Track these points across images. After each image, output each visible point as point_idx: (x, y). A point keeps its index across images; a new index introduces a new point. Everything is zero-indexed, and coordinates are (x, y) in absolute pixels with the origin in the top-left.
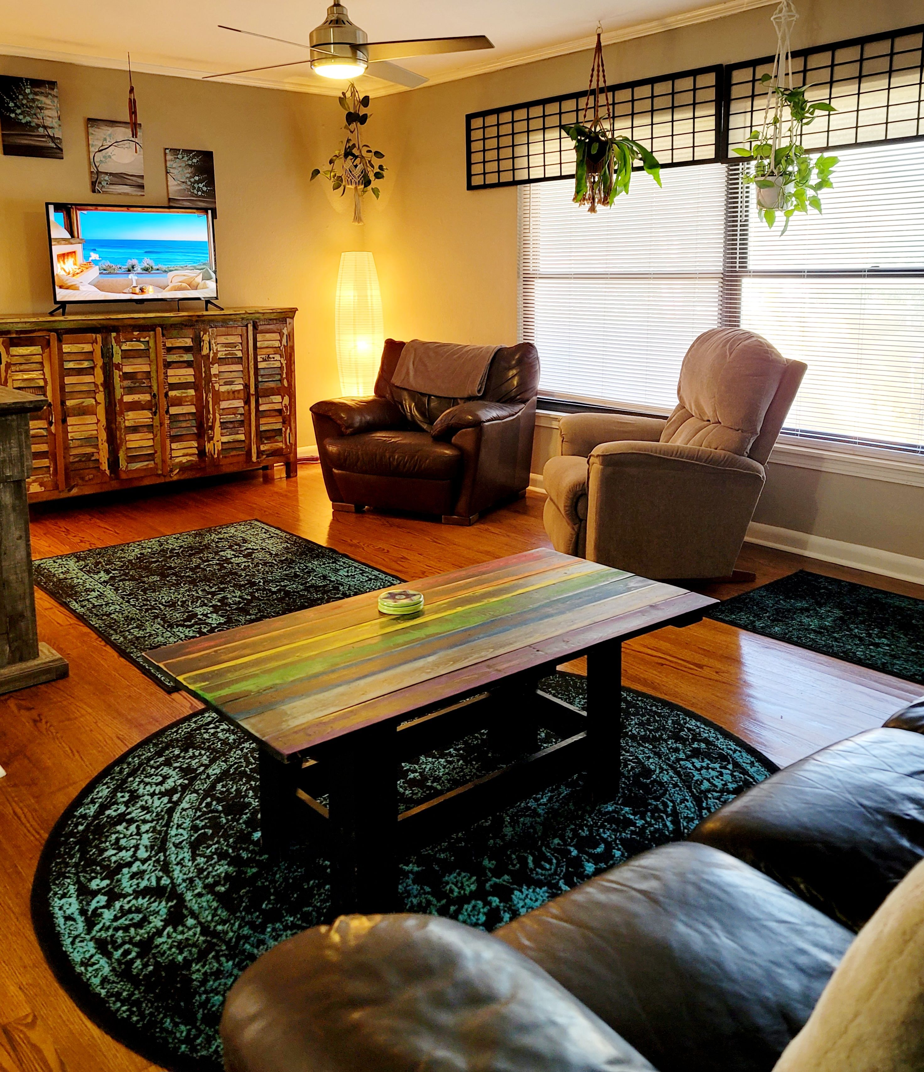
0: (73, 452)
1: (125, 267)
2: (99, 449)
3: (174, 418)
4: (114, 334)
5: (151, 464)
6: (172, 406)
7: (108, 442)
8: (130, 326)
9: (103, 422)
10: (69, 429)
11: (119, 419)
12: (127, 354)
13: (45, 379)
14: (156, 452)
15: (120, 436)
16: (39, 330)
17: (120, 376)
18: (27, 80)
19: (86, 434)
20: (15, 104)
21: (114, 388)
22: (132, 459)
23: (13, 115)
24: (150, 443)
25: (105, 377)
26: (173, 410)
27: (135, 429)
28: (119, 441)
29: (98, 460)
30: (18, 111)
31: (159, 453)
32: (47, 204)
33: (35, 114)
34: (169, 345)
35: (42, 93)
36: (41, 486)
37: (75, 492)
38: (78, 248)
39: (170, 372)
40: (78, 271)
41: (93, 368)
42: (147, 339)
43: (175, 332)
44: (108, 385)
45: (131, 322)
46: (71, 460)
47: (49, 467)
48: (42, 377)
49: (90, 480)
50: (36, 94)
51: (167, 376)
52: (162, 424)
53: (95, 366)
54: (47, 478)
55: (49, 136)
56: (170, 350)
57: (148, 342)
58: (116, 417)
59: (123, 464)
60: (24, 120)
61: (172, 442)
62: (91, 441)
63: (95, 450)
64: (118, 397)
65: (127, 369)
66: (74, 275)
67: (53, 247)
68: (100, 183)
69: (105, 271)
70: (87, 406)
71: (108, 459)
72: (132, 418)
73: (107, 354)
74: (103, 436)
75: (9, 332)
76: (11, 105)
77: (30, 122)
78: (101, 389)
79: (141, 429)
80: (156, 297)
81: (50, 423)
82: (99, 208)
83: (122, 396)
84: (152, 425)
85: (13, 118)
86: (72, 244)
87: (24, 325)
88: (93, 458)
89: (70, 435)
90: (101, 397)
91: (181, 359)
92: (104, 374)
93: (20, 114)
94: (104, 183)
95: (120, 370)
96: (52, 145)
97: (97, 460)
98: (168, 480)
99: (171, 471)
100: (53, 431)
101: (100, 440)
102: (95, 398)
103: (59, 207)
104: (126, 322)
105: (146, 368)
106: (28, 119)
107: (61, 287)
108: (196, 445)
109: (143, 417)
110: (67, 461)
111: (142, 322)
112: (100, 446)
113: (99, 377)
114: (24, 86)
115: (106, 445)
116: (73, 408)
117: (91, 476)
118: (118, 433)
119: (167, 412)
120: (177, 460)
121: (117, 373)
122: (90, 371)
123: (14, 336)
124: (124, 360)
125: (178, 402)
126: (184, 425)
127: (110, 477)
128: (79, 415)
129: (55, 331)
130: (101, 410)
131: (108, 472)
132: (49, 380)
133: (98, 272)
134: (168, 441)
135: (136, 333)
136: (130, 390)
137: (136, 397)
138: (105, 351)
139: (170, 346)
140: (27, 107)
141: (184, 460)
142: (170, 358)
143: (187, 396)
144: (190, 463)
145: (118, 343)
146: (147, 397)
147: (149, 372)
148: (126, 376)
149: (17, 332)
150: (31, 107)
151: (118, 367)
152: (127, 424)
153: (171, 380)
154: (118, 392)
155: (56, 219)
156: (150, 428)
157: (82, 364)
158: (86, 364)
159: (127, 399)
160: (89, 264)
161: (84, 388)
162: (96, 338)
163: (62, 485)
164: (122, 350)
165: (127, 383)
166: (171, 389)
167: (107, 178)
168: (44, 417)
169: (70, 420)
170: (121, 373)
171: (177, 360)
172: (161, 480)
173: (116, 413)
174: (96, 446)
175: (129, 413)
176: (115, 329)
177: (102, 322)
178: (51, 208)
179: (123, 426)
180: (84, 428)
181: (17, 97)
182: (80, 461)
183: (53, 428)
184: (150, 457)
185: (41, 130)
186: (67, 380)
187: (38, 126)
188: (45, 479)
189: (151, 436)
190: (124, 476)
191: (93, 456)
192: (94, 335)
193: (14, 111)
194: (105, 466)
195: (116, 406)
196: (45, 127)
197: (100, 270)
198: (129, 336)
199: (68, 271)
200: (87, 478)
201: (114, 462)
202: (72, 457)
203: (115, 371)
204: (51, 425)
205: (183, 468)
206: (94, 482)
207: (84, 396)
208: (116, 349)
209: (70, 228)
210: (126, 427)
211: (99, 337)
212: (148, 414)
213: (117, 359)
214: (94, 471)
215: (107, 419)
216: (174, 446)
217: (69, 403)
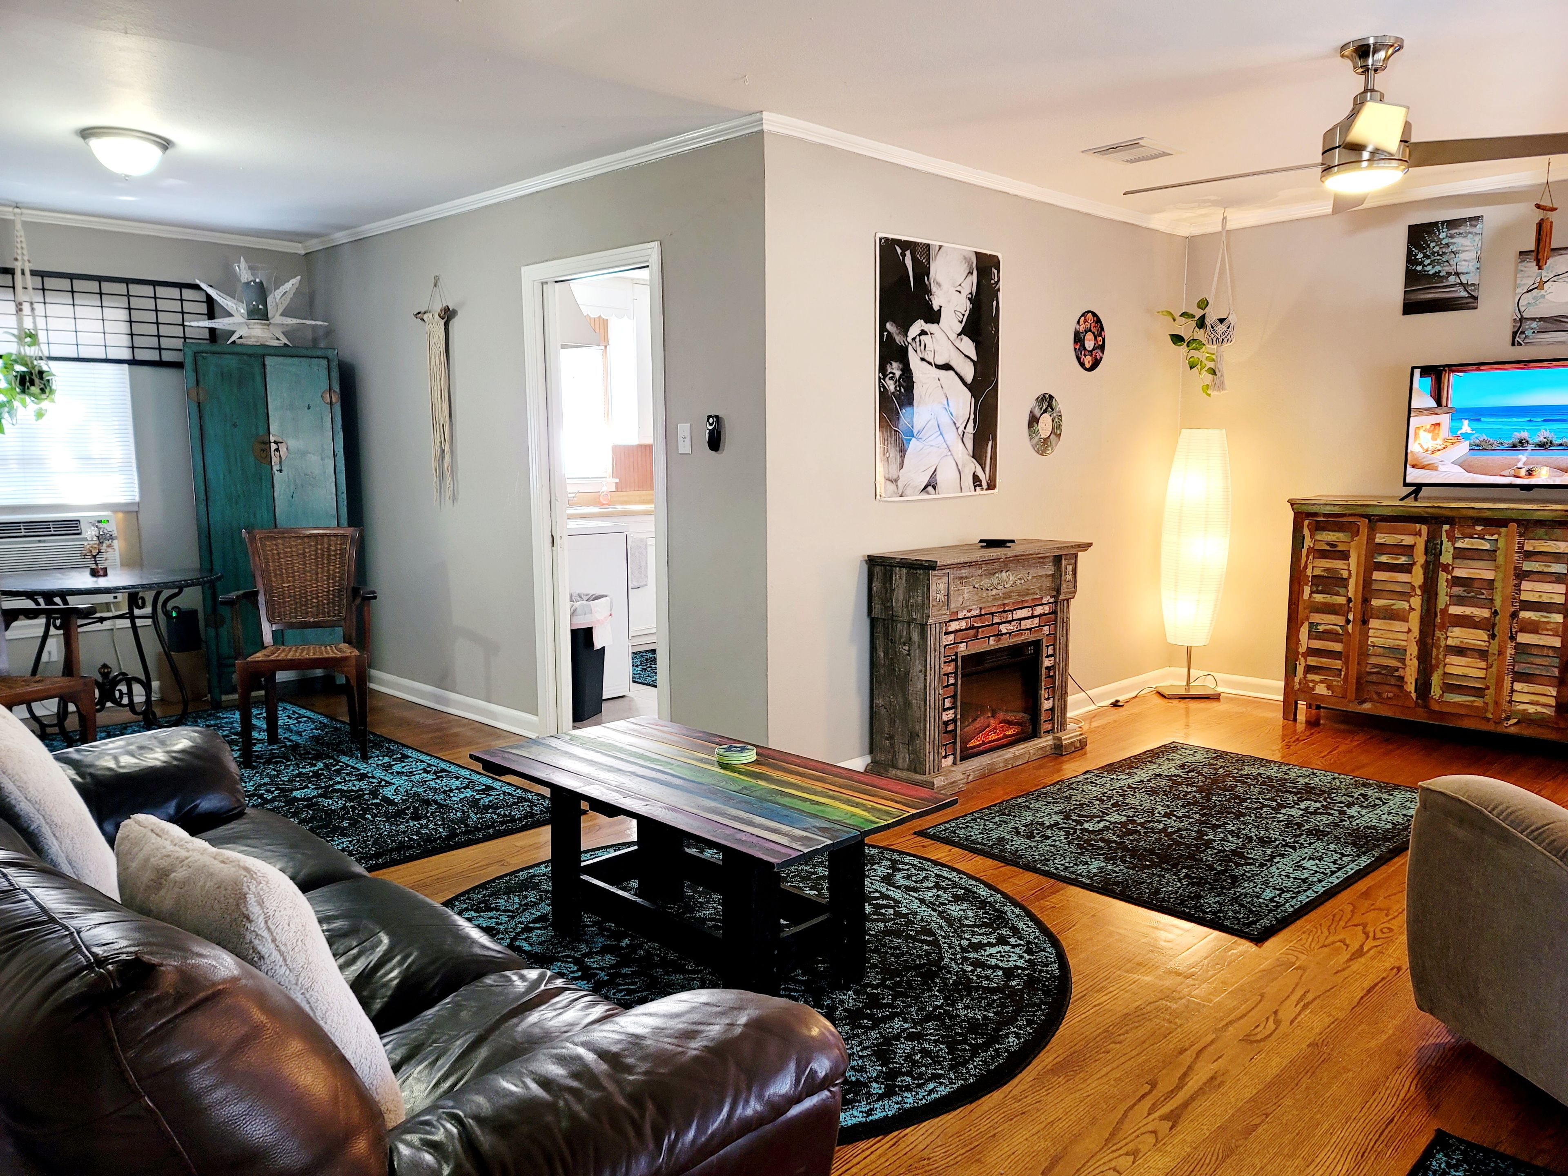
0: (1373, 660)
1: (1509, 441)
2: (1404, 664)
3: (1522, 649)
4: (1446, 527)
5: (1479, 702)
6: (1521, 631)
7: (1418, 659)
8: (1472, 518)
9: (1416, 632)
10: (1371, 633)
11: (1438, 633)
12: (1461, 554)
13: (1350, 571)
14: (1488, 688)
15: (1437, 655)
16: (1351, 515)
17: (1447, 580)
18: (1443, 223)
19: (1392, 643)
20: (1424, 254)
21: (1437, 594)
22: (1449, 688)
23: (1419, 268)
24: (1481, 674)
25: (1425, 579)
26: (1523, 638)
27: (1460, 651)
28: (1434, 662)
29: (1403, 678)
30: (1427, 262)
31: (1492, 690)
32: (1413, 368)
33: (1447, 261)
34: (1528, 547)
35: (1460, 234)
36: (1328, 689)
37: (1367, 706)
38: (1444, 419)
39: (1525, 585)
40: (1440, 447)
41: (1412, 565)
42: (1495, 537)
43: (1541, 532)
44: (1429, 589)
45: (1471, 513)
46: (1368, 670)
47: (1340, 670)
48: (1346, 568)
49: (1388, 698)
50: (1452, 237)
51: (1520, 590)
52: (1501, 653)
53: (1414, 564)
54: (1337, 682)
55: (1461, 284)
56: (1529, 555)
57: (1497, 540)
58: (1434, 631)
59: (1436, 691)
60: (1431, 270)
61: (1514, 680)
62: (1399, 652)
63: (1399, 665)
64: (1441, 605)
65: (1458, 573)
66: (1433, 452)
67: (1411, 419)
68: (1523, 333)
69: (1478, 447)
70: (1398, 609)
71: (1416, 680)
72: (1457, 636)
73: (1433, 550)
74: (1413, 650)
75: (1315, 514)
76: (1420, 256)
77: (1440, 272)
78: (1418, 592)
79: (1469, 652)
80: (1552, 483)
81: (1348, 622)
82: (1482, 367)
83: (1447, 606)
84: (1487, 651)
85: (1420, 271)
86: (1437, 414)
87: (1332, 508)
88: (1396, 674)
89: (1370, 639)
90: (1416, 602)
91: (1546, 570)
92: (1424, 574)
93: (1429, 264)
94: (1529, 333)
95: (1448, 572)
96: (1465, 294)
97: (1401, 678)
98: (1500, 729)
99: (1508, 718)
100: (1350, 631)
101: (1408, 653)
102: (1408, 602)
103: (1426, 371)
104: (1464, 512)
105: (1489, 575)
106: (1437, 268)
107: (1414, 466)
108: (1554, 694)
109: (1477, 638)
110: (1363, 669)
111: (1488, 514)
112: (1408, 662)
113: (1417, 577)
114: (1439, 231)
115: (1415, 662)
116: (1379, 608)
117: (1390, 695)
118: (1434, 650)
119: (1512, 638)
120: (1521, 707)
121: (1443, 576)
122: (1407, 569)
123: (1322, 519)
124: (1457, 561)
125: (1533, 628)
126: (1538, 661)
127: (1416, 702)
128: (1384, 618)
129: (1368, 517)
130: (1415, 619)
131: (1414, 695)
132: (1354, 573)
133: (1468, 448)
134: (1508, 679)
135: (1479, 528)
136: (1460, 601)
137: (1467, 611)
138: (1430, 545)
139: (1531, 549)
140: (1439, 255)
141: (1531, 709)
142: (1527, 566)
143: (1548, 623)
144: (1539, 716)
145: (1452, 539)
146: (1486, 613)
147: (1493, 580)
148: (1457, 581)
149: (1325, 515)
150: (1444, 253)
151: (1446, 568)
152: (1450, 642)
153: (1524, 596)
154: (1443, 600)
155: (1423, 385)
156: (1483, 654)
157: (1397, 559)
158: (1402, 560)
159: (1454, 610)
160: (1458, 438)
161: (1398, 588)
162: (1420, 530)
163: (1351, 695)
164: (1455, 548)
165: (1457, 590)
166: (1523, 609)
167: (1534, 325)
168: (1342, 613)
169: (1373, 623)
170: (1449, 577)
171: (1540, 569)
172: (1490, 727)
173: (1435, 626)
174: (1403, 661)
175: (1455, 629)
176: (1450, 521)
177: (1429, 510)
178: (1417, 372)
179: (1443, 644)
180: (1390, 635)
181: (1429, 246)
182: (1378, 673)
183: (1350, 627)
184: (1479, 692)
185: (1452, 279)
186: (1377, 575)
187: (1449, 274)
188: (1334, 683)
189: (1483, 665)
190: (1435, 707)
191: (1397, 671)
192: (1418, 526)
193: (1421, 263)
194: (1411, 687)
195: (1436, 616)
196: (1457, 274)
197: (1470, 445)
198: (1468, 531)
199: (1426, 448)
200: (1385, 696)
201: (1423, 686)
202: (1369, 666)
203: (1440, 572)
204: (1348, 624)
205: (1526, 719)
206: (1394, 702)
207: (1396, 598)
208: (1447, 546)
209: (1438, 395)
210: (1447, 646)
211: (1424, 529)
212: (1483, 635)
213: (1446, 558)
214: (1395, 690)
215: (1421, 631)
216: (1518, 686)
217: (1375, 602)
